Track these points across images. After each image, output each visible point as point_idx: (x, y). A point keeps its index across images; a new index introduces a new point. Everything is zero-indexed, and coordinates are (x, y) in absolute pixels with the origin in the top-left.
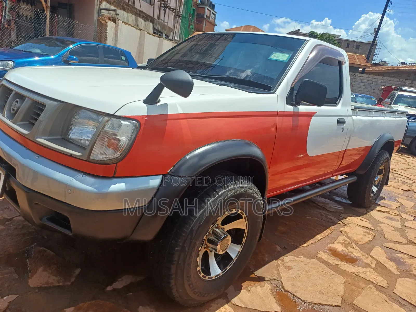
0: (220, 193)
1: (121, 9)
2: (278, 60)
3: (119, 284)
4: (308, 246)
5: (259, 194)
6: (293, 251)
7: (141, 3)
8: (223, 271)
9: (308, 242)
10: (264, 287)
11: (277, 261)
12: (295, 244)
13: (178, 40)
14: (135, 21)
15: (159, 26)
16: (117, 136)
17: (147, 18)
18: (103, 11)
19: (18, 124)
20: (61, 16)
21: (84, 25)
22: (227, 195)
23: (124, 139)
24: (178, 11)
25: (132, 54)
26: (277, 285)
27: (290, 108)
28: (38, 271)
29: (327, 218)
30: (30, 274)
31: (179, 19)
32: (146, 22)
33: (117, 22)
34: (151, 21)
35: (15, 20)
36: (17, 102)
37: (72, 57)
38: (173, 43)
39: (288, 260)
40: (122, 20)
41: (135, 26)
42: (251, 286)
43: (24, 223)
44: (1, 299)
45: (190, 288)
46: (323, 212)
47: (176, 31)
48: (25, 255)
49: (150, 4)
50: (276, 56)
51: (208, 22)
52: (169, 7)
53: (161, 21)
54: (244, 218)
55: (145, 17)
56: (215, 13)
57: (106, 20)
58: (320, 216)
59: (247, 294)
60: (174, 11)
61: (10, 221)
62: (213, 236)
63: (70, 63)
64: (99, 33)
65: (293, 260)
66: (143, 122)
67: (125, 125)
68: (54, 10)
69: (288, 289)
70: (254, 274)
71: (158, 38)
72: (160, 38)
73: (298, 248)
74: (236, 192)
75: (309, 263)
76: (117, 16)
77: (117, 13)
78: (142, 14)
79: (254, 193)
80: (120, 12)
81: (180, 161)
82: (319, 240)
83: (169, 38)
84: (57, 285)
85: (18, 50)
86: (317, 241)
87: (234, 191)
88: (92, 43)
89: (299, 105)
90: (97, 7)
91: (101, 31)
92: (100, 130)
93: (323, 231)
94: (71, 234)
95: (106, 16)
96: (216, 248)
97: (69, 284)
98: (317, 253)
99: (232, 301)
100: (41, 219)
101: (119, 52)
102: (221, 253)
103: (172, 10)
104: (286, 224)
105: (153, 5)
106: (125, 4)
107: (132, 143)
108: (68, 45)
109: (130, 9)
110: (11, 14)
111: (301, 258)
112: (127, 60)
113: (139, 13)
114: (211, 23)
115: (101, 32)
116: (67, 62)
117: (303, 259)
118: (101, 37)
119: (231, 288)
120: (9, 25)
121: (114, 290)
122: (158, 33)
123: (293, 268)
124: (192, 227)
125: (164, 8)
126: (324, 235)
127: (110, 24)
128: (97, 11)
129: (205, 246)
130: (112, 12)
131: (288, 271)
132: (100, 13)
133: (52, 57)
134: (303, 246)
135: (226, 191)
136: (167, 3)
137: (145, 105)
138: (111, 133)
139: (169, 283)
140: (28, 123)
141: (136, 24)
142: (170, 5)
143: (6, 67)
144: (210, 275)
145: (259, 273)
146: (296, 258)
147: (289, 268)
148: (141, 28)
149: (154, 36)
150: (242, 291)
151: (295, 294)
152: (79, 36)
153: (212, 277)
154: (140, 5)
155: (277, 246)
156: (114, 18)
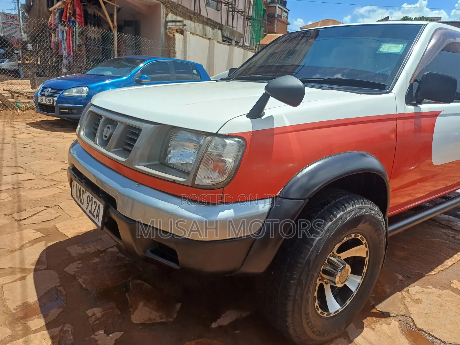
0: (338, 216)
1: (187, 20)
2: (390, 53)
3: (225, 320)
4: (436, 274)
5: (381, 214)
6: (419, 280)
7: (207, 10)
8: (342, 306)
9: (436, 269)
10: (390, 324)
11: (401, 292)
12: (420, 272)
13: (249, 45)
14: (203, 31)
15: (228, 33)
16: (222, 157)
17: (215, 25)
18: (169, 24)
19: (112, 151)
20: (128, 35)
21: (152, 41)
22: (346, 218)
23: (230, 160)
24: (247, 13)
25: (203, 67)
26: (406, 322)
27: (411, 109)
28: (139, 307)
29: (455, 239)
30: (131, 309)
31: (249, 22)
32: (214, 30)
33: (184, 33)
34: (219, 29)
35: (85, 44)
36: (108, 128)
37: (144, 76)
38: (244, 49)
39: (415, 292)
40: (189, 31)
41: (203, 36)
42: (374, 323)
43: (118, 255)
44: (107, 336)
45: (309, 327)
46: (449, 232)
47: (246, 37)
48: (124, 289)
49: (217, 9)
50: (387, 48)
51: (281, 21)
52: (237, 11)
53: (230, 27)
54: (364, 244)
55: (213, 24)
56: (287, 11)
57: (174, 33)
58: (445, 237)
59: (372, 333)
60: (243, 14)
61: (105, 252)
62: (328, 266)
63: (142, 82)
64: (167, 48)
65: (421, 291)
66: (248, 140)
67: (231, 144)
68: (120, 29)
69: (421, 327)
70: (376, 308)
71: (228, 46)
72: (230, 46)
73: (424, 277)
74: (356, 215)
75: (442, 295)
76: (185, 27)
77: (185, 24)
78: (209, 22)
79: (376, 215)
80: (187, 22)
81: (290, 180)
82: (449, 267)
83: (239, 45)
84: (160, 321)
85: (90, 75)
86: (447, 267)
87: (353, 213)
88: (160, 59)
89: (421, 104)
90: (163, 21)
91: (169, 45)
92: (204, 151)
93: (453, 255)
94: (178, 268)
95: (173, 29)
96: (335, 281)
97: (172, 320)
98: (449, 282)
99: (354, 341)
100: (144, 252)
101: (191, 65)
102: (340, 285)
103: (241, 13)
104: (404, 248)
105: (220, 11)
106: (192, 13)
107: (239, 163)
108: (138, 64)
109: (196, 18)
110: (80, 38)
111: (430, 288)
112: (199, 73)
113: (206, 21)
114: (283, 22)
115: (170, 47)
116: (139, 83)
117: (433, 290)
118: (170, 52)
119: (352, 325)
120: (80, 50)
121: (220, 327)
122: (227, 40)
123: (422, 301)
124: (309, 257)
125: (231, 13)
126: (456, 260)
127: (178, 37)
128: (164, 25)
129: (320, 278)
130: (178, 24)
131: (417, 305)
132: (167, 26)
133: (125, 78)
134: (430, 273)
135: (344, 213)
136: (235, 5)
137: (249, 120)
138: (216, 155)
139: (286, 321)
140: (121, 149)
141: (204, 33)
142: (238, 8)
143: (82, 93)
144: (329, 312)
145: (381, 307)
146: (423, 288)
147: (418, 301)
148: (210, 38)
149: (224, 44)
150: (365, 329)
151: (431, 333)
152: (148, 54)
153: (331, 314)
154: (207, 12)
155: (398, 274)
156: (182, 30)
